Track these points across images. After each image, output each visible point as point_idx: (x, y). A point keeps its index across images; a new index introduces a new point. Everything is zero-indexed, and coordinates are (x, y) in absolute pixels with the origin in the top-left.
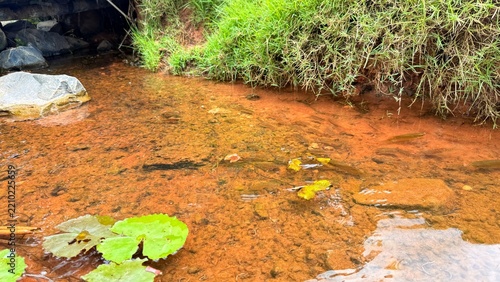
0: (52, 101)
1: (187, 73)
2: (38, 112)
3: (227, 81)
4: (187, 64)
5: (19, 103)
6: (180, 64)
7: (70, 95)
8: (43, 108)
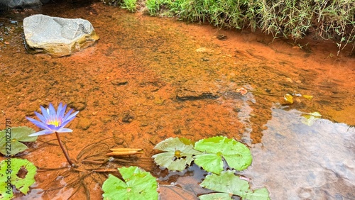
0: (75, 40)
1: (162, 15)
2: (67, 50)
3: (196, 21)
4: (160, 7)
5: (49, 41)
6: (155, 7)
7: (86, 35)
8: (71, 46)
